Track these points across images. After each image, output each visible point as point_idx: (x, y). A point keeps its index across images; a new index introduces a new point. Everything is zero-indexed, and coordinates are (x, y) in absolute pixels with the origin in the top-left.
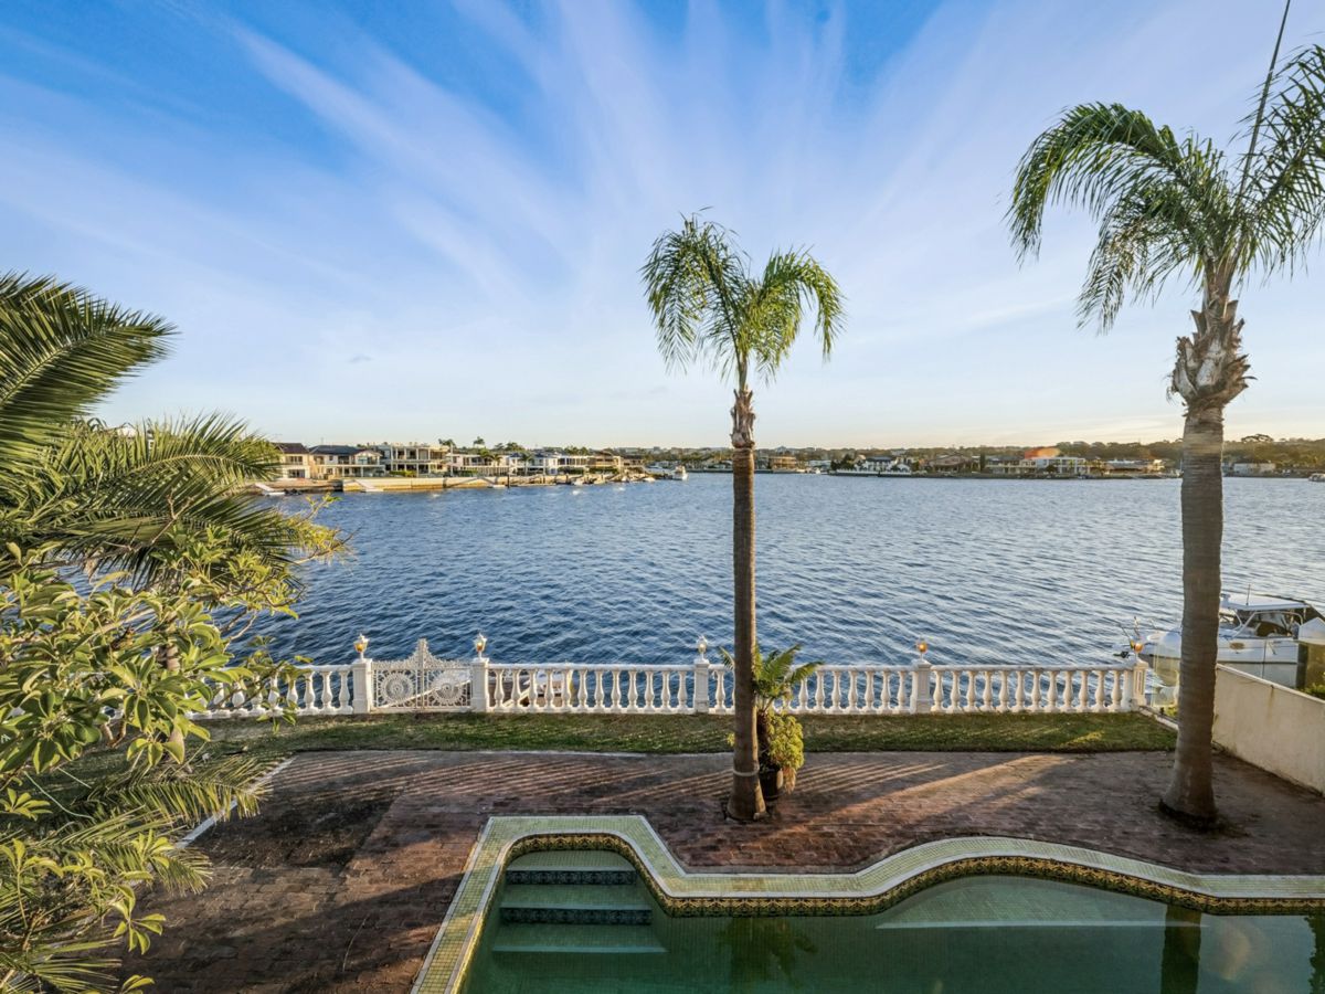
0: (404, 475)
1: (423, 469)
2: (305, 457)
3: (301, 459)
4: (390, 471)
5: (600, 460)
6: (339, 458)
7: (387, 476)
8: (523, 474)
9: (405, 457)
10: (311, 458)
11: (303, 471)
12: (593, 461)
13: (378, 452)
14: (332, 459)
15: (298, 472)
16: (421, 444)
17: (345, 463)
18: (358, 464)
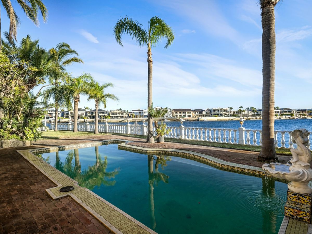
0: (215, 116)
1: (221, 115)
2: (191, 112)
3: (190, 113)
4: (212, 115)
5: (286, 111)
6: (200, 112)
7: (211, 117)
8: (253, 116)
9: (216, 112)
10: (193, 112)
11: (191, 116)
12: (282, 112)
13: (209, 111)
14: (198, 113)
15: (190, 116)
16: (221, 108)
17: (201, 114)
18: (204, 114)
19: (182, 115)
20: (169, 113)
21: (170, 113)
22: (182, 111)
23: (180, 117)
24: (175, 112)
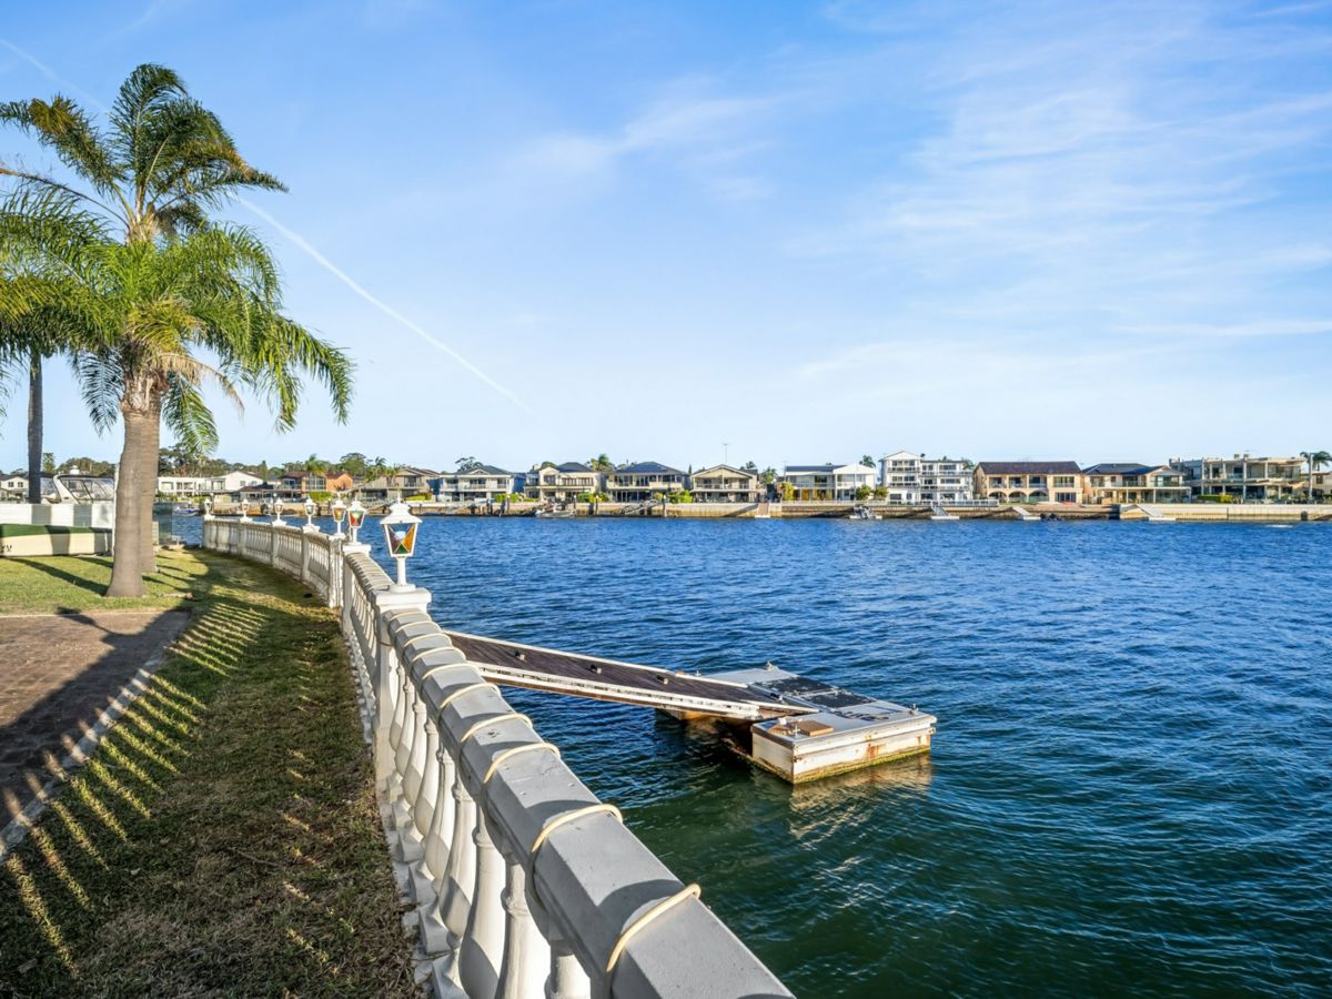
0: (1218, 501)
1: (1256, 493)
2: (1077, 478)
3: (1072, 480)
4: (1197, 495)
6: (1124, 479)
7: (1193, 502)
9: (1224, 475)
10: (1087, 479)
11: (1074, 494)
13: (1182, 471)
14: (1113, 480)
15: (1068, 495)
16: (1254, 456)
17: (1130, 485)
18: (1150, 485)
19: (1028, 491)
20: (958, 481)
21: (963, 480)
22: (1029, 472)
23: (1014, 499)
24: (988, 476)
